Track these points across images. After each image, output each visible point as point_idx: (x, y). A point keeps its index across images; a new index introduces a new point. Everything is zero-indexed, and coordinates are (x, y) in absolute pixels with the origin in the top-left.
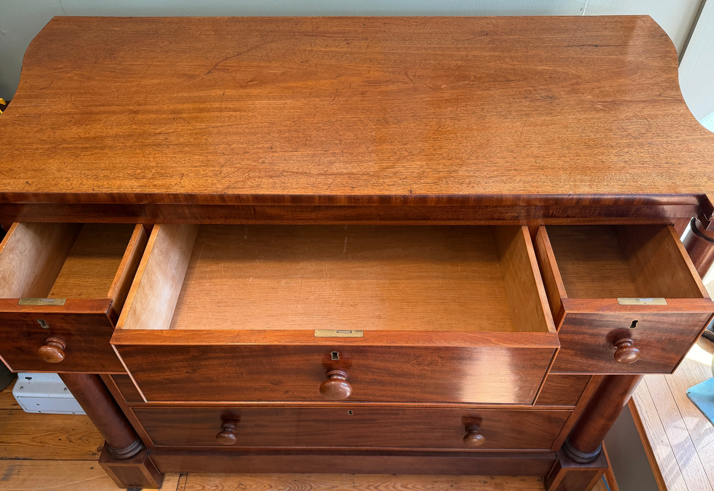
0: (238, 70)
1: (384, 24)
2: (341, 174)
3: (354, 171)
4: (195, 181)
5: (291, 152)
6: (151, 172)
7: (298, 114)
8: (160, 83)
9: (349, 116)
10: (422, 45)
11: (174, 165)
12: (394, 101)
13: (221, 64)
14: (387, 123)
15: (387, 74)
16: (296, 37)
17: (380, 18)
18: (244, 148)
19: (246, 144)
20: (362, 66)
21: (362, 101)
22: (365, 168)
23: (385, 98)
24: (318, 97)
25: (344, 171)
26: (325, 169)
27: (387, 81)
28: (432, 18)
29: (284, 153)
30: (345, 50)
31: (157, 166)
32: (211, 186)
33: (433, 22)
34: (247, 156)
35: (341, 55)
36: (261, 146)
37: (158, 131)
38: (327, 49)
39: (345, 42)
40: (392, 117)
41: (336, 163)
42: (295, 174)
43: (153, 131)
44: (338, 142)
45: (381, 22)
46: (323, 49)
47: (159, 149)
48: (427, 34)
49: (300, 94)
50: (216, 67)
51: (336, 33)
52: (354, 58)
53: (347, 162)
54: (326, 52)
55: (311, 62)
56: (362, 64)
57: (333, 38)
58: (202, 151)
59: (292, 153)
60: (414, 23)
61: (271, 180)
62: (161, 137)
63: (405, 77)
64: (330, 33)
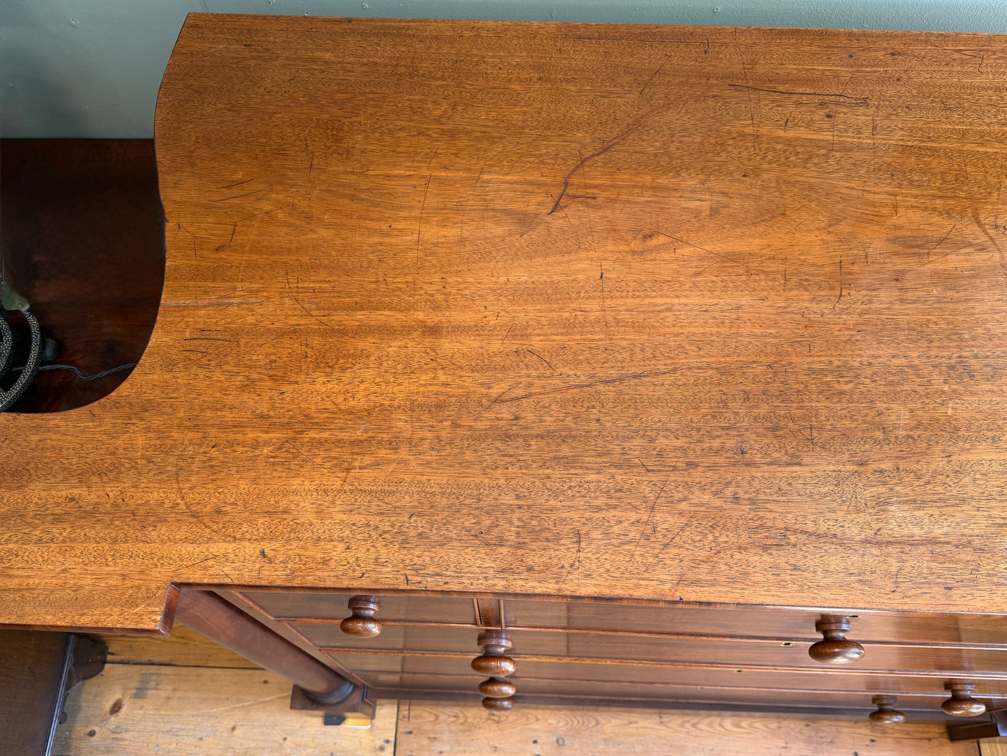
0: (615, 201)
1: (892, 54)
2: (913, 543)
3: (938, 531)
4: (607, 556)
5: (788, 464)
6: (511, 523)
7: (774, 341)
8: (462, 241)
9: (885, 351)
10: (988, 125)
11: (552, 502)
12: (971, 304)
13: (574, 180)
14: (972, 377)
15: (935, 219)
16: (715, 91)
17: (879, 36)
18: (685, 451)
19: (685, 436)
20: (876, 190)
21: (902, 301)
22: (958, 524)
23: (950, 293)
24: (806, 289)
25: (917, 532)
26: (875, 526)
27: (941, 241)
28: (990, 39)
29: (771, 468)
30: (827, 136)
31: (520, 507)
32: (646, 575)
33: (994, 53)
34: (697, 475)
35: (823, 151)
36: (716, 444)
37: (495, 392)
38: (790, 134)
39: (822, 112)
40: (976, 357)
41: (892, 504)
42: (813, 538)
43: (484, 391)
44: (879, 435)
45: (885, 49)
46: (781, 133)
47: (511, 451)
48: (991, 92)
49: (763, 276)
50: (570, 191)
51: (796, 81)
52: (854, 165)
53: (915, 501)
54: (789, 142)
55: (765, 176)
56: (876, 185)
57: (795, 98)
58: (599, 460)
59: (790, 469)
60: (956, 56)
61: (766, 558)
62: (505, 412)
63: (976, 228)
64: (784, 82)
